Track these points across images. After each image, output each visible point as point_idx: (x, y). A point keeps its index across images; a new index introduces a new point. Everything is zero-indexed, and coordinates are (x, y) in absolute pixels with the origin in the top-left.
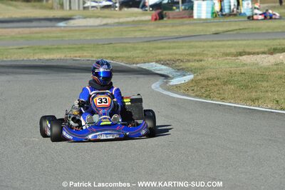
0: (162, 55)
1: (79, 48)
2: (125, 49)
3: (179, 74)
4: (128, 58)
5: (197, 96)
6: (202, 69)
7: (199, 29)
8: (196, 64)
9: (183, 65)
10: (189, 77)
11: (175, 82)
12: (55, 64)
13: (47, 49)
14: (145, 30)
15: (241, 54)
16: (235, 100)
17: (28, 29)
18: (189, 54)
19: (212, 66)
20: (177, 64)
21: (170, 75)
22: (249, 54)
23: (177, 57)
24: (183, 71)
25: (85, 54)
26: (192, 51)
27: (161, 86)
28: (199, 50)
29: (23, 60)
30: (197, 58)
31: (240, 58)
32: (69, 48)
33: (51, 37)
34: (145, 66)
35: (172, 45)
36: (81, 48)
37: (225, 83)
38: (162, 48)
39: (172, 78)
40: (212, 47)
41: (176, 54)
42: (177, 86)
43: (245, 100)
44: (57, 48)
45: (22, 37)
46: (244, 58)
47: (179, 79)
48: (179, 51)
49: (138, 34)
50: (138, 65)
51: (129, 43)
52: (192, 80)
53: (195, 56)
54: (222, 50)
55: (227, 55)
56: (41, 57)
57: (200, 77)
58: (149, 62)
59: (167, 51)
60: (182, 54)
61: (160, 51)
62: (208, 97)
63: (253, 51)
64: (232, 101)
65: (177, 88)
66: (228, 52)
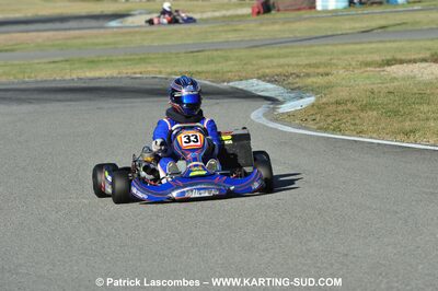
0: (268, 68)
1: (141, 59)
2: (210, 60)
3: (292, 95)
4: (215, 72)
5: (320, 129)
6: (329, 87)
7: (325, 27)
8: (320, 80)
9: (300, 82)
10: (309, 100)
11: (286, 108)
12: (103, 85)
13: (93, 62)
14: (242, 30)
15: (389, 63)
16: (379, 133)
17: (63, 33)
18: (309, 65)
19: (344, 82)
20: (291, 80)
21: (280, 98)
22: (401, 62)
23: (291, 70)
24: (300, 92)
25: (150, 69)
26: (313, 60)
27: (265, 115)
28: (325, 59)
29: (55, 80)
30: (321, 70)
31: (388, 69)
32: (126, 60)
33: (97, 45)
34: (241, 85)
35: (283, 51)
36: (143, 60)
37: (363, 108)
38: (267, 57)
39: (282, 103)
40: (345, 53)
41: (288, 66)
42: (289, 115)
43: (394, 134)
44: (106, 61)
45: (53, 46)
46: (395, 70)
47: (292, 103)
48: (293, 61)
49: (232, 36)
50: (231, 84)
51: (217, 50)
52: (313, 105)
53: (318, 67)
54: (360, 58)
55: (367, 64)
56: (82, 75)
57: (324, 100)
58: (247, 79)
59: (275, 62)
60: (298, 66)
61: (265, 61)
62: (337, 129)
63: (408, 58)
64: (374, 135)
65: (289, 118)
66: (369, 59)
